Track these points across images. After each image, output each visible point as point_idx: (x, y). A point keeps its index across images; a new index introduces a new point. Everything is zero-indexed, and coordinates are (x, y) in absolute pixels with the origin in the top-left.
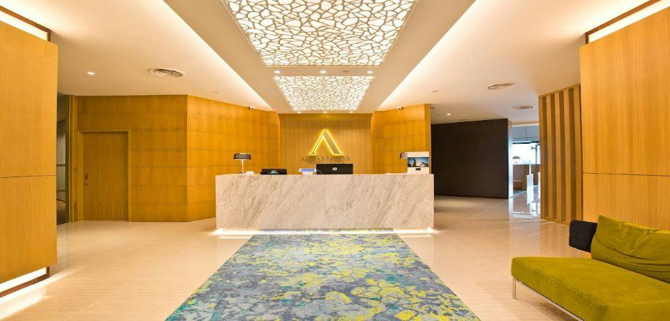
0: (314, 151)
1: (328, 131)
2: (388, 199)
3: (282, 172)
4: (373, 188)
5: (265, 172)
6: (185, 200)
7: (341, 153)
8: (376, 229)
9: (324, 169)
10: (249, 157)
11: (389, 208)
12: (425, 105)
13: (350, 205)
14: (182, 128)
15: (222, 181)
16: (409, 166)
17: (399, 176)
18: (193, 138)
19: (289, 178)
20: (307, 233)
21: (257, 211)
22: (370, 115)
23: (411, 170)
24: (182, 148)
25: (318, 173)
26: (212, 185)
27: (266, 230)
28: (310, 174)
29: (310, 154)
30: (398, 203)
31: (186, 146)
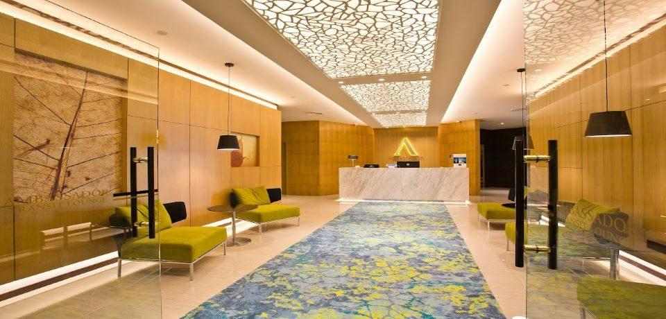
0: (398, 153)
1: (407, 139)
2: (440, 183)
3: (377, 166)
4: (431, 176)
5: (367, 166)
6: (318, 182)
7: (417, 154)
8: (433, 201)
9: (402, 164)
10: (357, 158)
11: (440, 189)
12: (476, 120)
13: (416, 185)
14: (317, 141)
15: (343, 171)
16: (455, 162)
17: (447, 169)
18: (322, 146)
19: (380, 169)
20: (391, 201)
21: (363, 188)
22: (437, 128)
23: (456, 165)
24: (316, 152)
25: (398, 167)
26: (337, 173)
27: (366, 199)
28: (392, 168)
29: (395, 155)
30: (446, 186)
31: (319, 151)
